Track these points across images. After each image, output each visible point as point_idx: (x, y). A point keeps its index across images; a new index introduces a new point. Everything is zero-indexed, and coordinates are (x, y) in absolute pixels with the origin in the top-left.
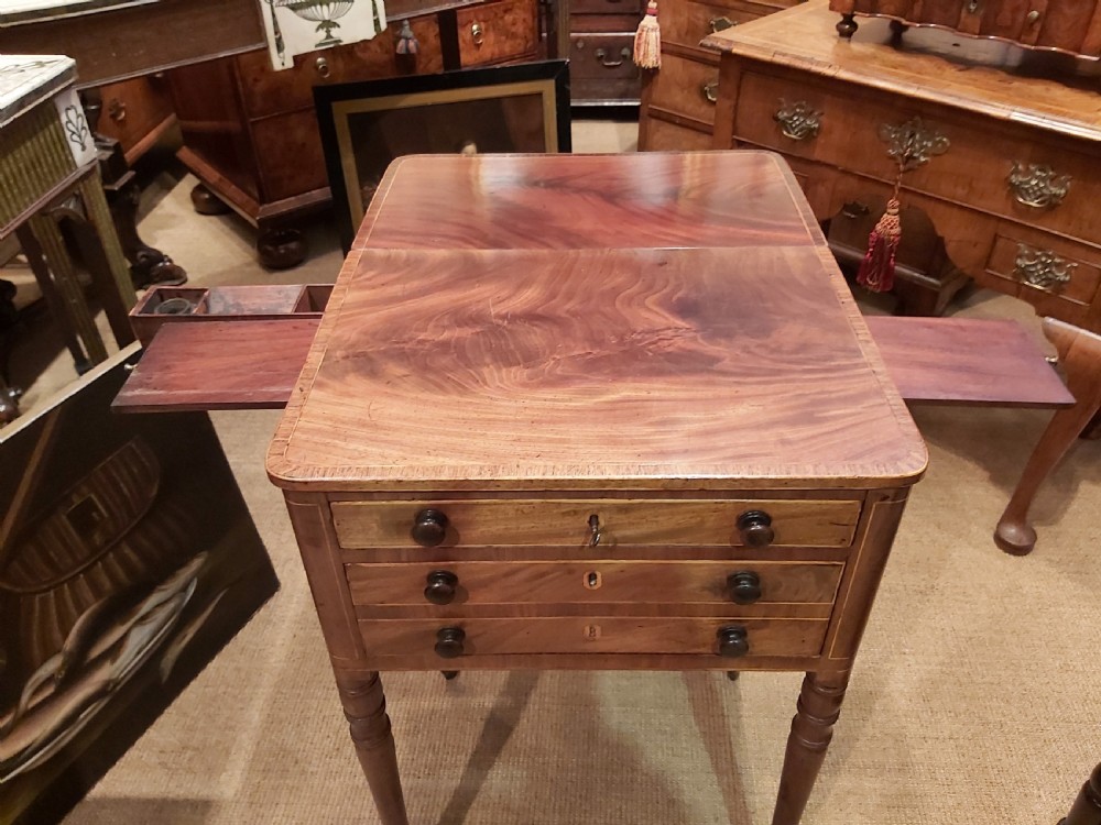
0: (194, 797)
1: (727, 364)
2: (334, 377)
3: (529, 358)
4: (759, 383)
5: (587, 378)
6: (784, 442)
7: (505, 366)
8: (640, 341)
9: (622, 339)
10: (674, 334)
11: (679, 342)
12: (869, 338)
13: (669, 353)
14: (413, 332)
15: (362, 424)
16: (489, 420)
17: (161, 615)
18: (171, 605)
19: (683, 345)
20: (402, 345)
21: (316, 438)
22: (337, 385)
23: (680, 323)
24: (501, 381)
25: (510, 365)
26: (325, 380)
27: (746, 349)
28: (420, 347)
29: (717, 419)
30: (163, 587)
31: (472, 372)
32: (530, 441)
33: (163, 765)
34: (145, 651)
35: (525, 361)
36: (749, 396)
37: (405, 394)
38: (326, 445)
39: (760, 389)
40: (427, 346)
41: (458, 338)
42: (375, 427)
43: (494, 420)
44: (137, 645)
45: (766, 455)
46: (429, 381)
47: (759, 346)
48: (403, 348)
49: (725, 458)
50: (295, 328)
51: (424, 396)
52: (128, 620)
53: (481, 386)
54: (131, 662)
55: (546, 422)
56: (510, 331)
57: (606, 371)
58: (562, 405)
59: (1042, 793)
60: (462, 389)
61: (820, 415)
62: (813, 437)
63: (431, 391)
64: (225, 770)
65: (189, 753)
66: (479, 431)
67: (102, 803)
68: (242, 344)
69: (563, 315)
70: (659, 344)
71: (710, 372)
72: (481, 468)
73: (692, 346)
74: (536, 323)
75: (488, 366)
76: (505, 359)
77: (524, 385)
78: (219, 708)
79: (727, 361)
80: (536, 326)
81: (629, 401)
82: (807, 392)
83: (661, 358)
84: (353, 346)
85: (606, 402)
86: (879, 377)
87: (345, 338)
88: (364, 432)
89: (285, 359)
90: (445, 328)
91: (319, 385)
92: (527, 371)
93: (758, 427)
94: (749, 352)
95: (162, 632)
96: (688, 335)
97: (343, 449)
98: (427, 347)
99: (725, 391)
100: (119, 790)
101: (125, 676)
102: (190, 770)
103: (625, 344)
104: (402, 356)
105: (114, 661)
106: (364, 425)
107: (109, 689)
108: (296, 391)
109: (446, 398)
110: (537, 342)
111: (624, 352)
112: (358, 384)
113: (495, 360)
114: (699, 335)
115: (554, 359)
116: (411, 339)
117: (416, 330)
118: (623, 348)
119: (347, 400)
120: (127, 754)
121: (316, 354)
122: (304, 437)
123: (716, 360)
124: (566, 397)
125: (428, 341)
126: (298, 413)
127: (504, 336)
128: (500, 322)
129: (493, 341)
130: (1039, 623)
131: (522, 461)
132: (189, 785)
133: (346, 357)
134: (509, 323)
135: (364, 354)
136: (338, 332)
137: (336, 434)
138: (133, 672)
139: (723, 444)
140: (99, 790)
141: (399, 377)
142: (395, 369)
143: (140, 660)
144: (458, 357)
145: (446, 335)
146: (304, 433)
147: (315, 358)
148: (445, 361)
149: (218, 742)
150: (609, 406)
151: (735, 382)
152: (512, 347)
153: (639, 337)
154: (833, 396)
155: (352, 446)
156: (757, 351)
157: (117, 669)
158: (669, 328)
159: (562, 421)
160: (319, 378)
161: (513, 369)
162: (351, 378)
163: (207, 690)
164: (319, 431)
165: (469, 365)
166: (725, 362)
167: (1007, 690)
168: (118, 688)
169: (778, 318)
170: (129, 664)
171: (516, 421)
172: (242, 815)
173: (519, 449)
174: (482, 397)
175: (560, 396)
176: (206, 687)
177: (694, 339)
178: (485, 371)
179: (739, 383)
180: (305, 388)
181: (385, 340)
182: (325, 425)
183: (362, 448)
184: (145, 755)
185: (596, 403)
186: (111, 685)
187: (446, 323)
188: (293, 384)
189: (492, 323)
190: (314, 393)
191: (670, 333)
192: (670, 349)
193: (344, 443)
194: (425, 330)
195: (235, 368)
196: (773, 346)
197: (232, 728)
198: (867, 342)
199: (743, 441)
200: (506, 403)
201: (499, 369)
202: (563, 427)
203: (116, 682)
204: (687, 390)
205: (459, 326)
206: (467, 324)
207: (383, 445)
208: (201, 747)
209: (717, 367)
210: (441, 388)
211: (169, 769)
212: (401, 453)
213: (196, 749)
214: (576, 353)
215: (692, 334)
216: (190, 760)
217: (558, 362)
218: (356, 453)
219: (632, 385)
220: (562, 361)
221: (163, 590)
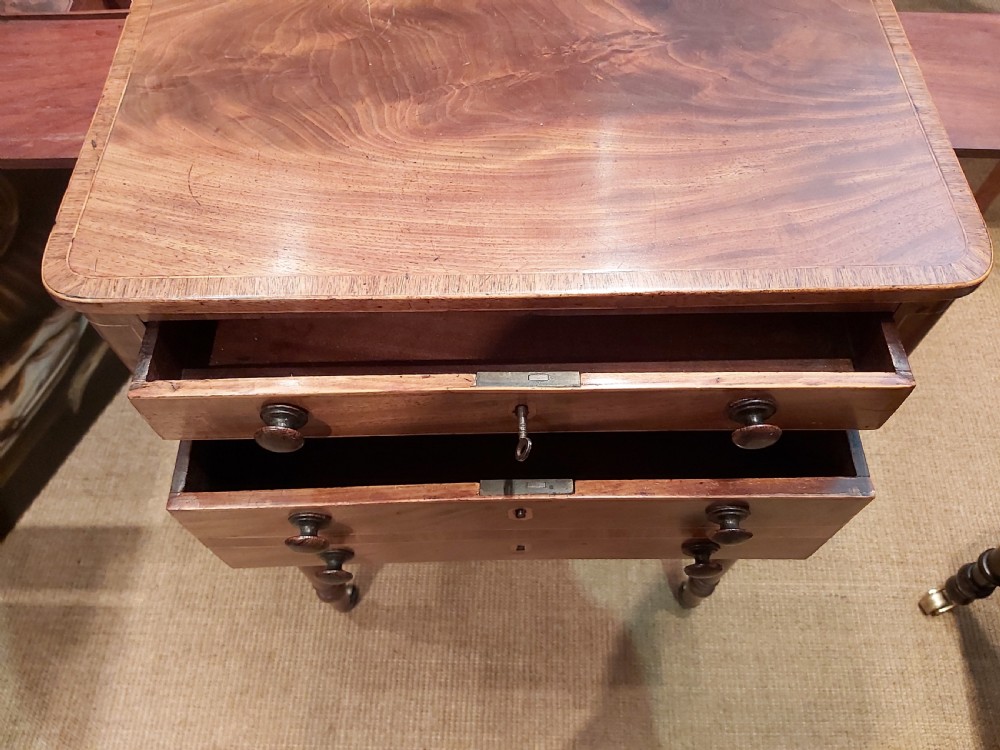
0: (124, 524)
1: (709, 95)
2: (140, 122)
3: (424, 86)
4: (756, 128)
5: (507, 121)
6: (793, 230)
7: (388, 99)
8: (585, 55)
9: (559, 51)
10: (632, 43)
11: (642, 58)
12: (907, 51)
13: (627, 76)
14: (254, 42)
15: (179, 202)
16: (364, 194)
17: (57, 347)
18: (66, 337)
19: (647, 63)
20: (238, 65)
21: (113, 228)
22: (142, 134)
23: (642, 24)
24: (382, 126)
25: (394, 96)
26: (127, 127)
27: (737, 70)
28: (263, 67)
29: (697, 191)
30: (51, 320)
31: (340, 111)
32: (425, 232)
33: (89, 493)
34: (47, 384)
35: (417, 90)
36: (740, 151)
37: (241, 149)
38: (128, 240)
39: (756, 138)
40: (275, 65)
41: (319, 51)
42: (198, 207)
43: (372, 194)
44: (34, 382)
45: (766, 252)
46: (277, 125)
47: (756, 63)
48: (239, 70)
49: (708, 259)
50: (99, 33)
51: (270, 152)
52: (20, 357)
53: (352, 135)
54: (34, 397)
55: (447, 198)
56: (395, 39)
57: (535, 109)
58: (470, 168)
59: (961, 508)
60: (324, 140)
61: (844, 182)
62: (833, 221)
63: (280, 144)
64: (152, 496)
65: (114, 480)
66: (350, 216)
67: (33, 531)
68: (23, 61)
69: (474, 10)
70: (613, 60)
71: (688, 109)
72: (353, 281)
73: (659, 64)
74: (435, 24)
75: (363, 101)
76: (388, 88)
77: (416, 133)
78: (139, 433)
79: (709, 91)
80: (433, 28)
81: (568, 160)
82: (825, 142)
83: (615, 84)
84: (167, 67)
85: (535, 162)
86: (923, 117)
87: (157, 54)
88: (183, 217)
89: (82, 85)
90: (300, 33)
91: (120, 136)
92: (420, 109)
93: (756, 203)
94: (742, 75)
95: (61, 365)
96: (654, 45)
97: (151, 246)
98: (273, 68)
99: (708, 143)
100: (48, 519)
101: (31, 411)
102: (116, 497)
103: (562, 61)
104: (237, 83)
105: (12, 399)
106: (183, 205)
107: (14, 427)
108: (87, 146)
109: (301, 156)
110: (434, 58)
111: (561, 73)
112: (174, 132)
113: (373, 90)
114: (669, 45)
115: (459, 86)
116: (251, 54)
117: (259, 38)
118: (559, 67)
119: (158, 162)
120: (51, 483)
121: (117, 82)
122: (95, 226)
123: (694, 87)
124: (477, 153)
125: (276, 57)
126: (88, 185)
127: (385, 46)
128: (381, 22)
129: (370, 56)
130: (978, 334)
131: (413, 268)
132: (117, 512)
133: (158, 87)
134: (394, 24)
135: (185, 81)
136: (148, 44)
137: (142, 221)
138: (40, 404)
139: (704, 234)
140: (27, 520)
141: (233, 120)
142: (229, 107)
143: (43, 394)
144: (319, 84)
145: (302, 46)
146: (95, 219)
147: (115, 89)
148: (300, 91)
149: (141, 468)
150: (538, 170)
151: (722, 126)
152: (398, 66)
153: (583, 48)
154: (861, 149)
155: (164, 242)
156: (752, 71)
157: (20, 406)
158: (627, 33)
159: (470, 196)
160: (119, 123)
161: (400, 105)
162: (165, 123)
163: (124, 414)
164: (118, 217)
165: (334, 98)
166: (706, 92)
167: (939, 404)
168: (25, 425)
169: (782, 16)
170: (31, 401)
171: (404, 196)
172: (174, 540)
173: (409, 246)
174: (354, 155)
175: (469, 152)
176: (122, 411)
177: (662, 52)
178: (359, 108)
179: (727, 128)
180: (99, 142)
181: (213, 56)
182: (127, 206)
183: (179, 245)
184: (69, 483)
185: (520, 164)
186: (17, 423)
187: (302, 25)
188: (85, 131)
189: (368, 25)
190: (113, 151)
191: (628, 41)
192: (629, 69)
193: (152, 238)
194: (270, 37)
195: (12, 101)
196: (775, 63)
197: (155, 454)
198: (906, 58)
199: (733, 229)
200: (387, 166)
201: (379, 105)
202: (473, 208)
203: (22, 420)
204: (652, 141)
205: (321, 30)
206: (331, 27)
207: (209, 239)
208: (125, 474)
209: (694, 100)
210: (296, 141)
211: (96, 496)
212: (235, 254)
213: (120, 476)
214: (491, 75)
215: (660, 43)
216: (116, 486)
217: (464, 92)
218: (170, 254)
219: (573, 132)
220: (471, 90)
221: (53, 323)
